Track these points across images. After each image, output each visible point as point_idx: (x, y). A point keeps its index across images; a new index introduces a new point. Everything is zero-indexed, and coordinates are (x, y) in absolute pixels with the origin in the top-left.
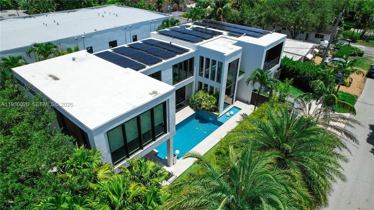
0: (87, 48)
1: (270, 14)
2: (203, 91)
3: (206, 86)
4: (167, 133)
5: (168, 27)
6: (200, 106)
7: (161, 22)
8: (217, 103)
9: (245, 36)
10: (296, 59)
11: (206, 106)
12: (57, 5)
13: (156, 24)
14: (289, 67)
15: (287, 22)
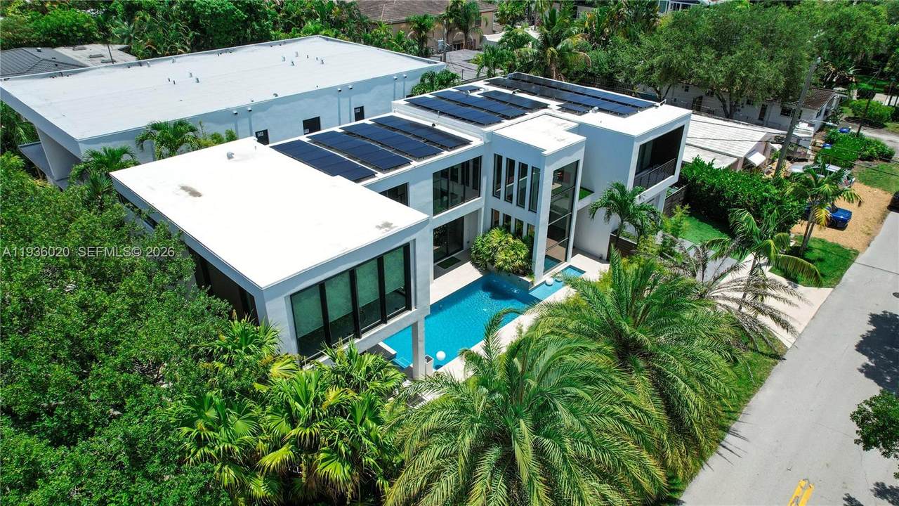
0: (256, 133)
1: (671, 61)
2: (501, 229)
3: (507, 218)
4: (411, 309)
5: (432, 89)
6: (493, 262)
7: (417, 77)
8: (530, 258)
9: (596, 111)
10: (721, 164)
11: (505, 261)
12: (194, 35)
13: (406, 82)
14: (703, 182)
15: (708, 79)
